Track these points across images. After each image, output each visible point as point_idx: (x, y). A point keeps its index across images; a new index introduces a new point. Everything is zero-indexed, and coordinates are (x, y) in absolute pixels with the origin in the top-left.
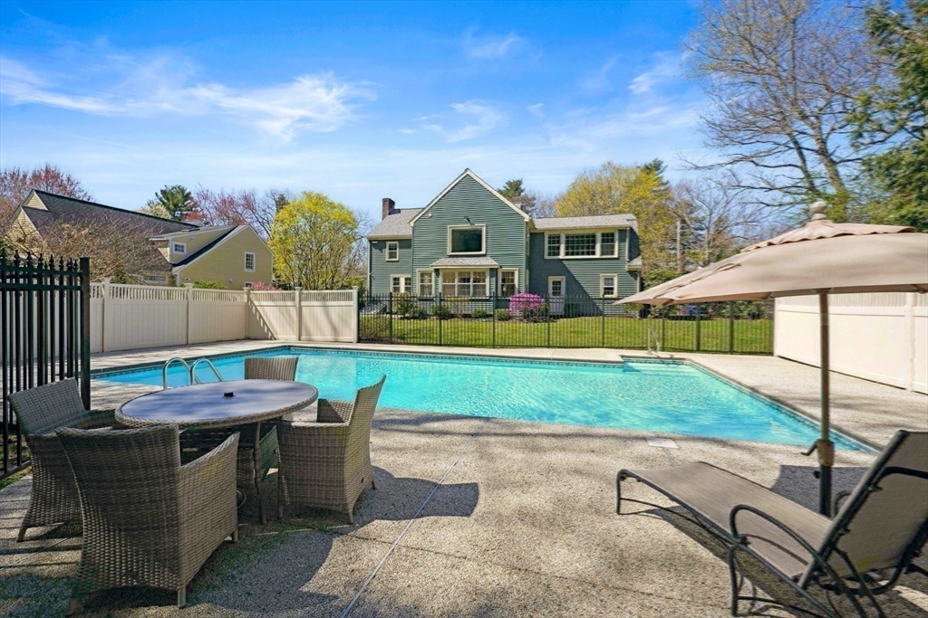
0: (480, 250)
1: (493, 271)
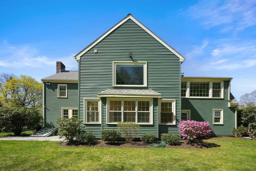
0: (142, 84)
1: (155, 101)
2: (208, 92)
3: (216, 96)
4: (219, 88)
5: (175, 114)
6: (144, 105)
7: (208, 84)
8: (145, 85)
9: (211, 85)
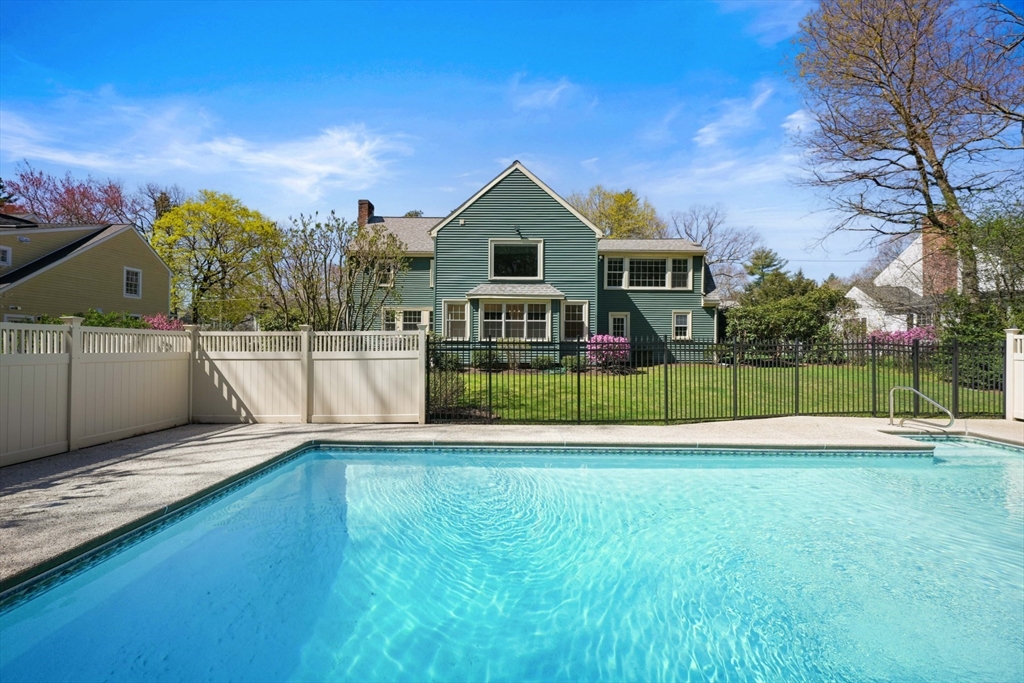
0: (536, 275)
1: (556, 304)
2: (663, 277)
3: (679, 286)
4: (686, 269)
5: (586, 324)
6: (537, 311)
7: (664, 263)
8: (540, 277)
9: (669, 265)
